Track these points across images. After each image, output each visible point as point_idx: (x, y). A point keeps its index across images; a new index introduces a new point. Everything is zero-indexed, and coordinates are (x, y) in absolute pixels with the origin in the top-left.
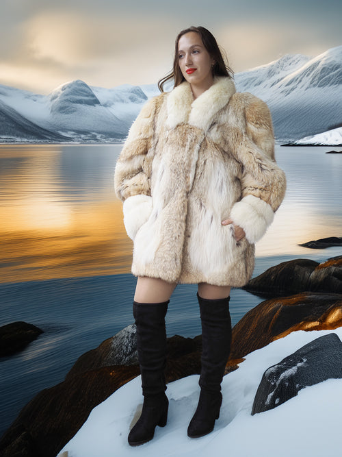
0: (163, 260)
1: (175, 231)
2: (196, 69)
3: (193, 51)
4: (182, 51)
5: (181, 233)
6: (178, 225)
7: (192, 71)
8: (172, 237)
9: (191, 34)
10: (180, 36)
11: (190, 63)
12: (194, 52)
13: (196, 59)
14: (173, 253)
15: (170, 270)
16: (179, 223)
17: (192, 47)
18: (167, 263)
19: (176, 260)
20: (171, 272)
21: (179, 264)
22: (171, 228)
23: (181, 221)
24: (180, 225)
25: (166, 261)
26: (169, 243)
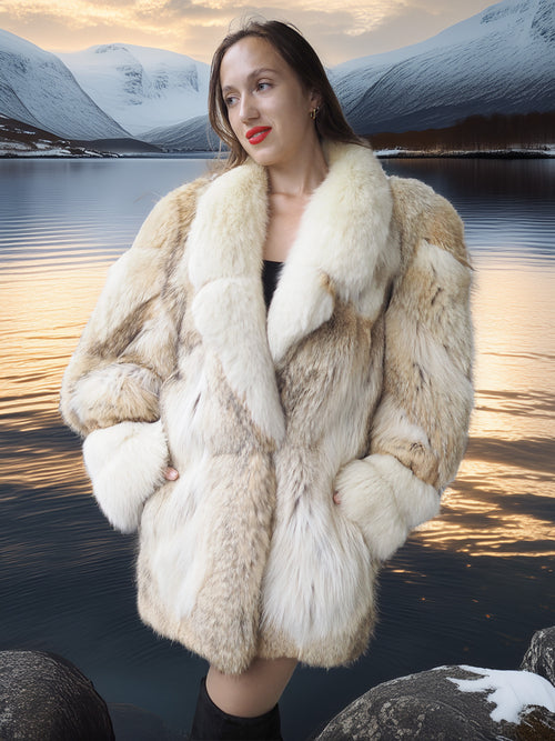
0: (213, 621)
1: (242, 549)
2: (268, 129)
3: (256, 84)
4: (230, 89)
5: (257, 557)
6: (250, 536)
7: (261, 133)
8: (234, 566)
9: (248, 42)
10: (221, 52)
11: (253, 117)
12: (259, 87)
13: (268, 102)
14: (236, 606)
15: (226, 647)
16: (253, 530)
17: (253, 75)
18: (221, 631)
19: (242, 623)
20: (229, 655)
21: (250, 637)
22: (233, 542)
23: (260, 526)
24: (257, 536)
25: (217, 624)
26: (226, 580)
